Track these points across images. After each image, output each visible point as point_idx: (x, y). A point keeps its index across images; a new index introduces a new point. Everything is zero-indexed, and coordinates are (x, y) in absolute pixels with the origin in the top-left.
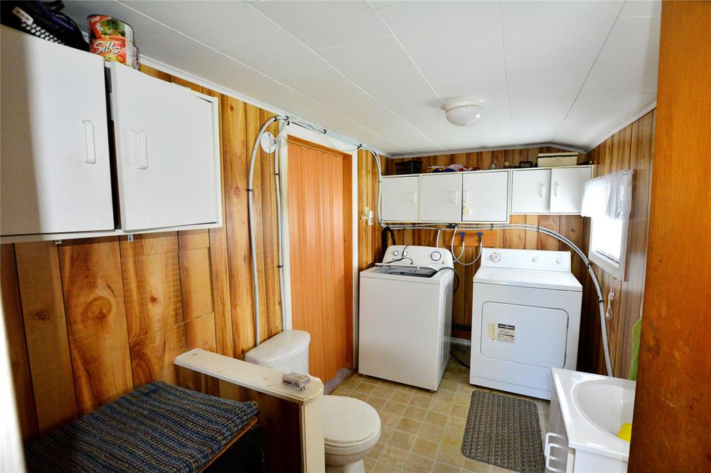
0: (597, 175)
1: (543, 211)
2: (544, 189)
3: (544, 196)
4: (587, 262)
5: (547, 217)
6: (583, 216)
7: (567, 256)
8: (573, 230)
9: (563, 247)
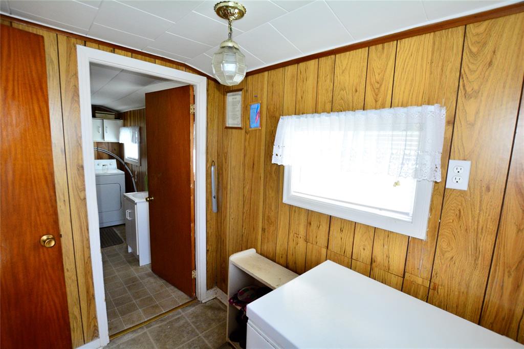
0: (124, 125)
1: (100, 140)
2: (100, 129)
3: (101, 132)
4: (124, 163)
5: (101, 143)
6: (120, 142)
7: (114, 162)
8: (115, 150)
9: (111, 157)
